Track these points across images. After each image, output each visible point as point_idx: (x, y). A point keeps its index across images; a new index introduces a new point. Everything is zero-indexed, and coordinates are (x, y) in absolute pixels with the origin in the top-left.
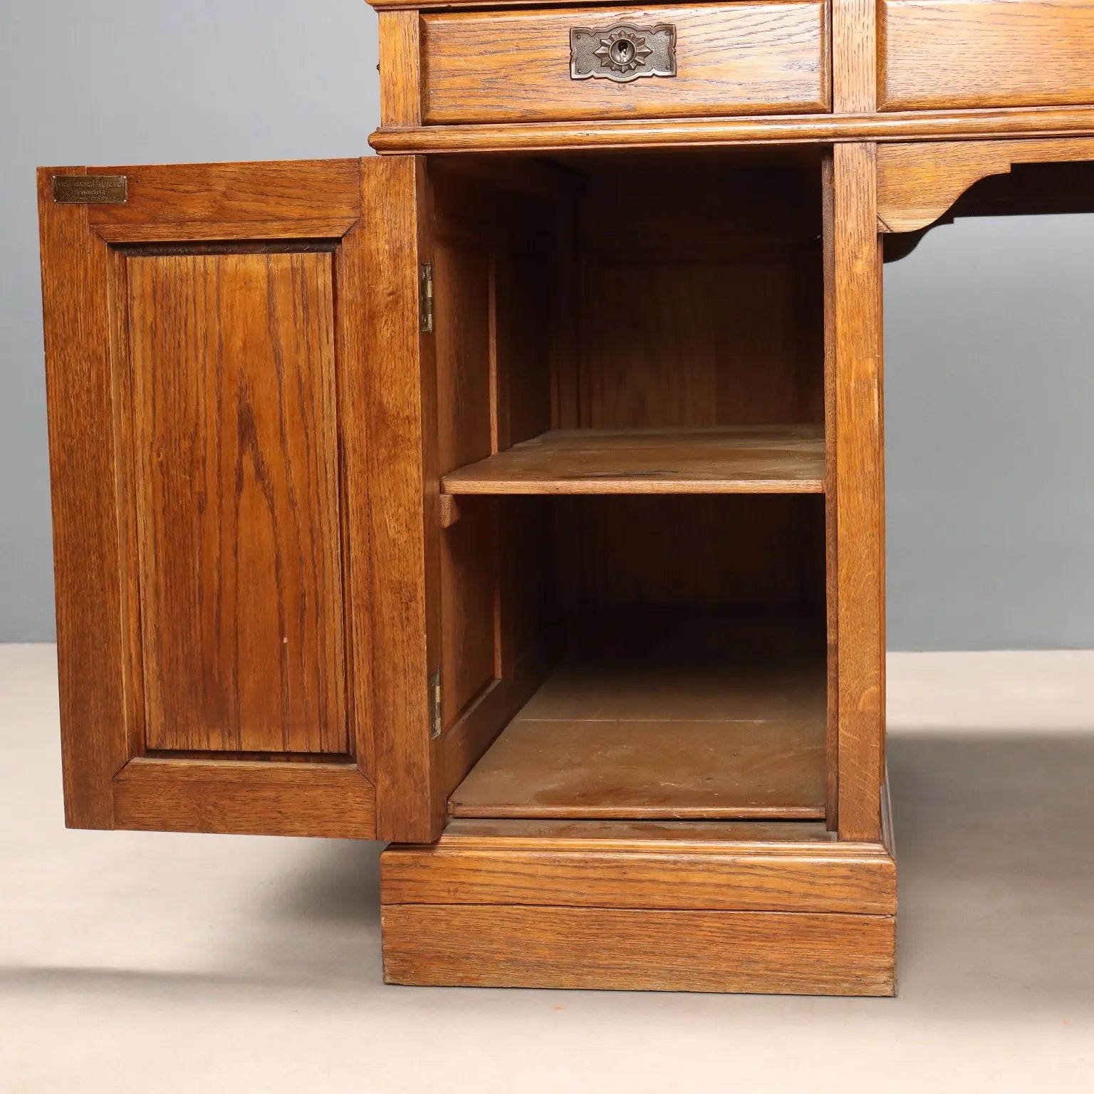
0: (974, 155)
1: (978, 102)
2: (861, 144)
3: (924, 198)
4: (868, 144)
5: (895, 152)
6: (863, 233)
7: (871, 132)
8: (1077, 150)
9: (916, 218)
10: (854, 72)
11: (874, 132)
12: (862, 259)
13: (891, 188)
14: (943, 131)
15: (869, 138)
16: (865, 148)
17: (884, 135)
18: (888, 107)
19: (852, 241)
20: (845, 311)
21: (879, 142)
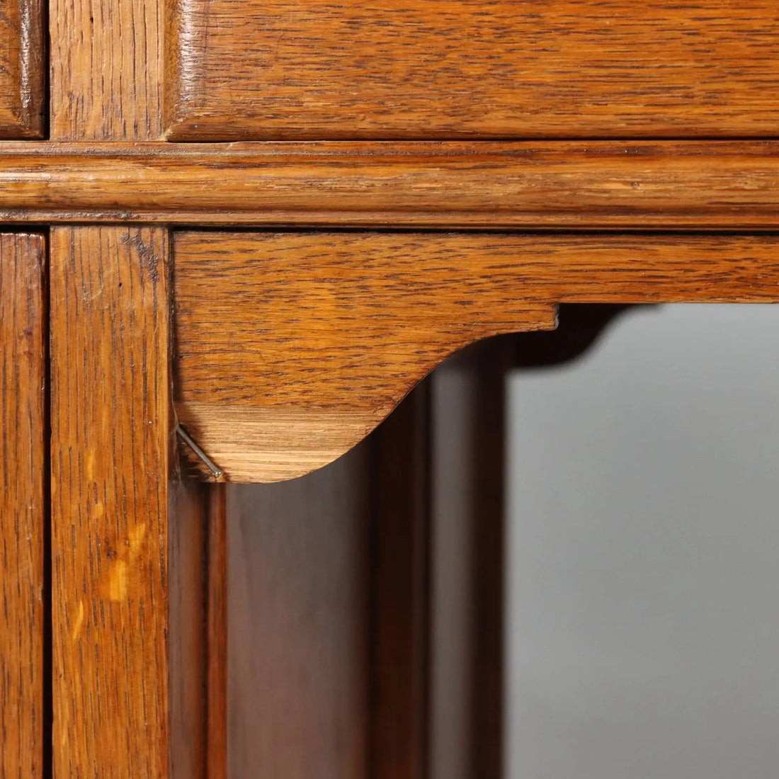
0: (448, 275)
1: (450, 120)
2: (125, 230)
3: (304, 392)
4: (146, 232)
5: (224, 257)
6: (130, 486)
7: (145, 200)
8: (752, 272)
9: (287, 444)
10: (107, 22)
11: (155, 199)
12: (127, 561)
13: (212, 359)
14: (351, 202)
15: (148, 217)
16: (139, 241)
17: (182, 208)
18: (192, 127)
19: (99, 509)
20: (79, 707)
21: (174, 228)
